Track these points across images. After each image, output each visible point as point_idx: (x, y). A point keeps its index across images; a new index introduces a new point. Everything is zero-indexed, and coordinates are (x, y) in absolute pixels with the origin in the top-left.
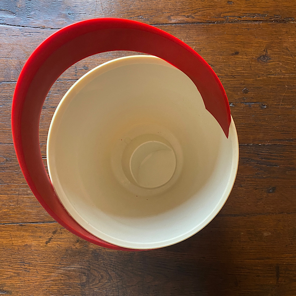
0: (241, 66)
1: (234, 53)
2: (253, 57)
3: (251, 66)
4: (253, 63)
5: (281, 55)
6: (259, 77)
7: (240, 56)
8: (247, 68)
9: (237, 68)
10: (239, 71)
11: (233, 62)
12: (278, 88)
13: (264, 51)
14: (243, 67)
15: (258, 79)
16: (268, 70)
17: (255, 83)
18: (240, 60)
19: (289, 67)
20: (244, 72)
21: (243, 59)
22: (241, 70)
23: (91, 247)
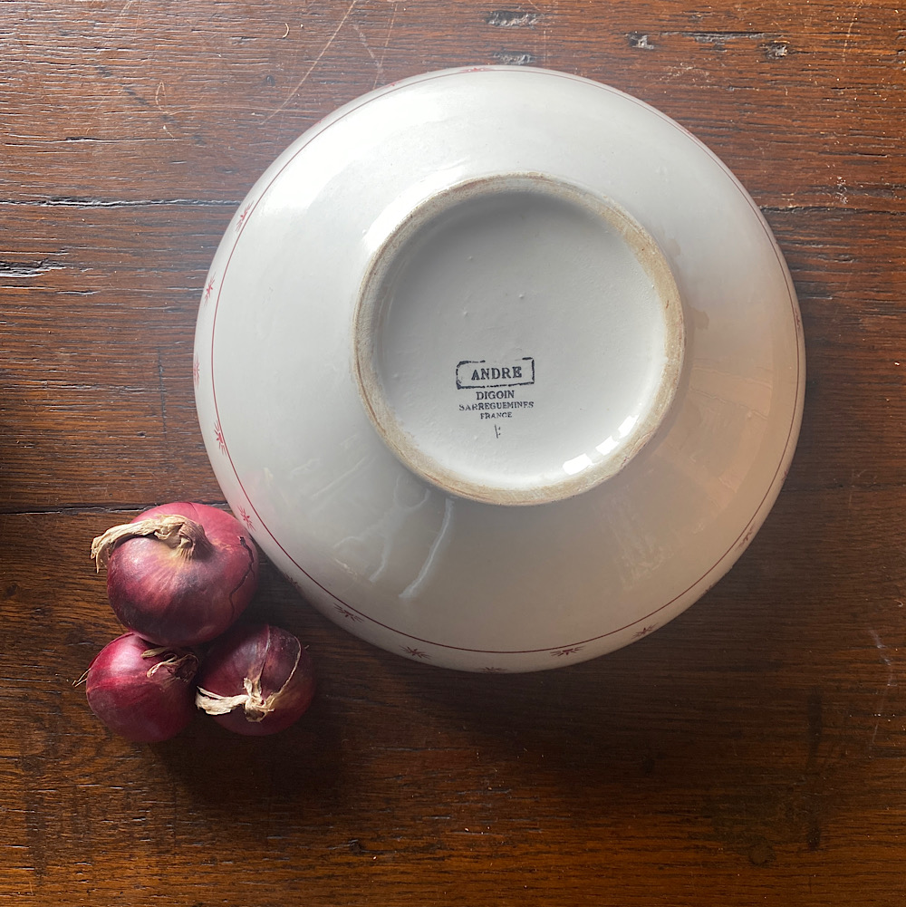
23: (64, 615)
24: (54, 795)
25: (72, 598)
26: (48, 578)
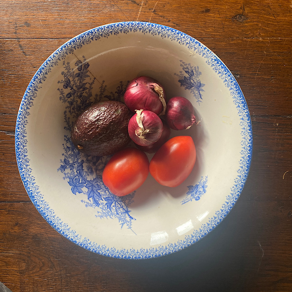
0: (211, 27)
1: (204, 11)
2: (227, 15)
3: (223, 27)
4: (227, 23)
5: (260, 14)
6: (232, 40)
7: (212, 15)
8: (219, 29)
9: (207, 29)
10: (209, 32)
11: (202, 21)
12: (255, 53)
13: (241, 8)
14: (215, 27)
15: (232, 42)
16: (244, 33)
17: (227, 48)
18: (211, 19)
19: (270, 29)
20: (215, 34)
21: (215, 18)
22: (212, 31)
23: (31, 231)
24: (28, 281)
25: (34, 226)
26: (27, 221)
